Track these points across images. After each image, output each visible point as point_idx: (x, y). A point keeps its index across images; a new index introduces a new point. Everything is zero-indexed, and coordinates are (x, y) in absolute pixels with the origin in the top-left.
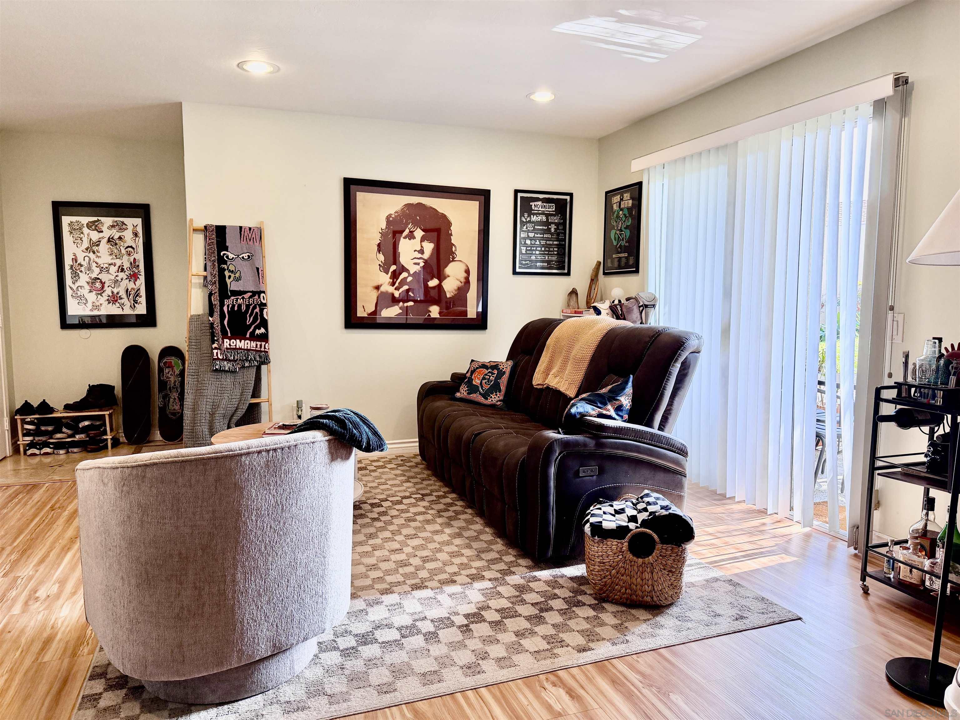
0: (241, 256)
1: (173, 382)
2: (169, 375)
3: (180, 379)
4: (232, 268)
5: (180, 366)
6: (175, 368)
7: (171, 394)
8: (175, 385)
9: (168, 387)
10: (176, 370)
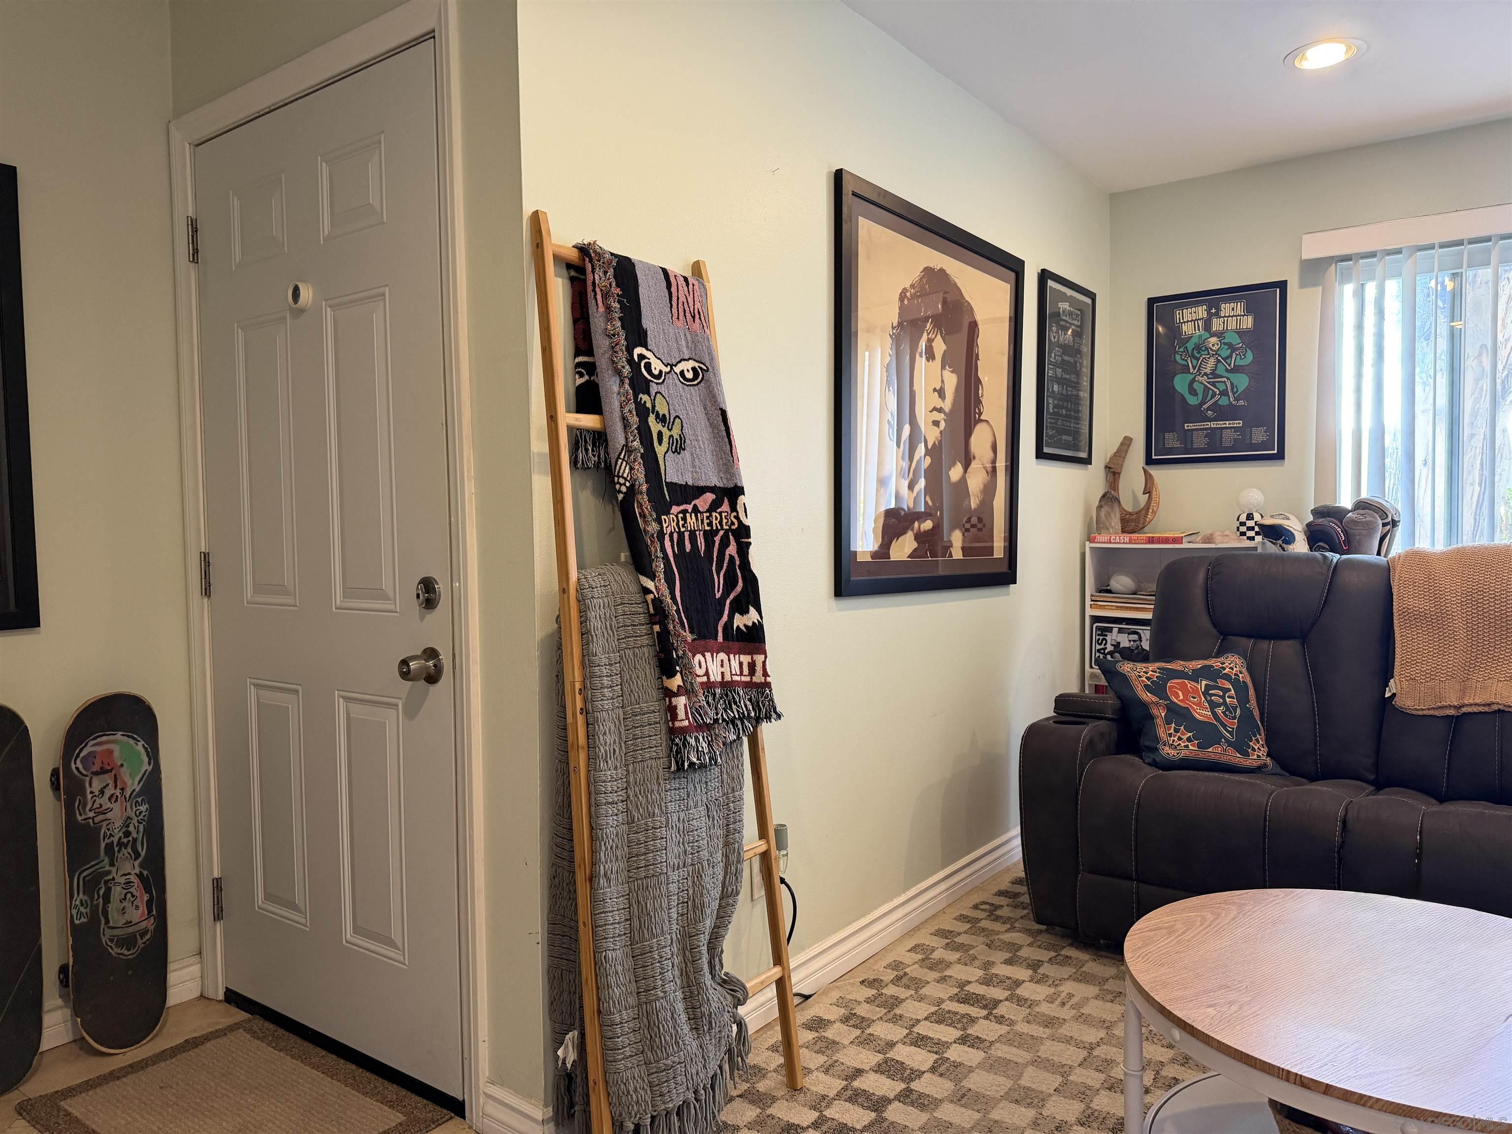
0: (677, 369)
1: (119, 823)
2: (104, 801)
3: (143, 808)
4: (662, 408)
5: (142, 761)
6: (125, 773)
7: (114, 869)
8: (127, 834)
9: (103, 845)
10: (129, 782)
